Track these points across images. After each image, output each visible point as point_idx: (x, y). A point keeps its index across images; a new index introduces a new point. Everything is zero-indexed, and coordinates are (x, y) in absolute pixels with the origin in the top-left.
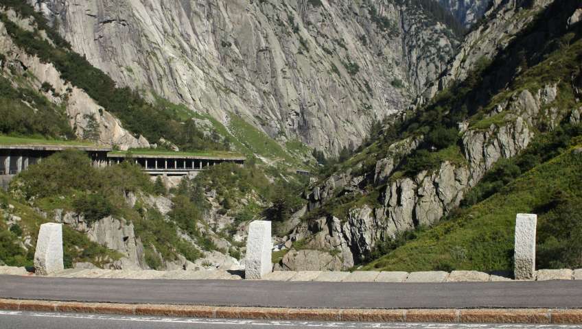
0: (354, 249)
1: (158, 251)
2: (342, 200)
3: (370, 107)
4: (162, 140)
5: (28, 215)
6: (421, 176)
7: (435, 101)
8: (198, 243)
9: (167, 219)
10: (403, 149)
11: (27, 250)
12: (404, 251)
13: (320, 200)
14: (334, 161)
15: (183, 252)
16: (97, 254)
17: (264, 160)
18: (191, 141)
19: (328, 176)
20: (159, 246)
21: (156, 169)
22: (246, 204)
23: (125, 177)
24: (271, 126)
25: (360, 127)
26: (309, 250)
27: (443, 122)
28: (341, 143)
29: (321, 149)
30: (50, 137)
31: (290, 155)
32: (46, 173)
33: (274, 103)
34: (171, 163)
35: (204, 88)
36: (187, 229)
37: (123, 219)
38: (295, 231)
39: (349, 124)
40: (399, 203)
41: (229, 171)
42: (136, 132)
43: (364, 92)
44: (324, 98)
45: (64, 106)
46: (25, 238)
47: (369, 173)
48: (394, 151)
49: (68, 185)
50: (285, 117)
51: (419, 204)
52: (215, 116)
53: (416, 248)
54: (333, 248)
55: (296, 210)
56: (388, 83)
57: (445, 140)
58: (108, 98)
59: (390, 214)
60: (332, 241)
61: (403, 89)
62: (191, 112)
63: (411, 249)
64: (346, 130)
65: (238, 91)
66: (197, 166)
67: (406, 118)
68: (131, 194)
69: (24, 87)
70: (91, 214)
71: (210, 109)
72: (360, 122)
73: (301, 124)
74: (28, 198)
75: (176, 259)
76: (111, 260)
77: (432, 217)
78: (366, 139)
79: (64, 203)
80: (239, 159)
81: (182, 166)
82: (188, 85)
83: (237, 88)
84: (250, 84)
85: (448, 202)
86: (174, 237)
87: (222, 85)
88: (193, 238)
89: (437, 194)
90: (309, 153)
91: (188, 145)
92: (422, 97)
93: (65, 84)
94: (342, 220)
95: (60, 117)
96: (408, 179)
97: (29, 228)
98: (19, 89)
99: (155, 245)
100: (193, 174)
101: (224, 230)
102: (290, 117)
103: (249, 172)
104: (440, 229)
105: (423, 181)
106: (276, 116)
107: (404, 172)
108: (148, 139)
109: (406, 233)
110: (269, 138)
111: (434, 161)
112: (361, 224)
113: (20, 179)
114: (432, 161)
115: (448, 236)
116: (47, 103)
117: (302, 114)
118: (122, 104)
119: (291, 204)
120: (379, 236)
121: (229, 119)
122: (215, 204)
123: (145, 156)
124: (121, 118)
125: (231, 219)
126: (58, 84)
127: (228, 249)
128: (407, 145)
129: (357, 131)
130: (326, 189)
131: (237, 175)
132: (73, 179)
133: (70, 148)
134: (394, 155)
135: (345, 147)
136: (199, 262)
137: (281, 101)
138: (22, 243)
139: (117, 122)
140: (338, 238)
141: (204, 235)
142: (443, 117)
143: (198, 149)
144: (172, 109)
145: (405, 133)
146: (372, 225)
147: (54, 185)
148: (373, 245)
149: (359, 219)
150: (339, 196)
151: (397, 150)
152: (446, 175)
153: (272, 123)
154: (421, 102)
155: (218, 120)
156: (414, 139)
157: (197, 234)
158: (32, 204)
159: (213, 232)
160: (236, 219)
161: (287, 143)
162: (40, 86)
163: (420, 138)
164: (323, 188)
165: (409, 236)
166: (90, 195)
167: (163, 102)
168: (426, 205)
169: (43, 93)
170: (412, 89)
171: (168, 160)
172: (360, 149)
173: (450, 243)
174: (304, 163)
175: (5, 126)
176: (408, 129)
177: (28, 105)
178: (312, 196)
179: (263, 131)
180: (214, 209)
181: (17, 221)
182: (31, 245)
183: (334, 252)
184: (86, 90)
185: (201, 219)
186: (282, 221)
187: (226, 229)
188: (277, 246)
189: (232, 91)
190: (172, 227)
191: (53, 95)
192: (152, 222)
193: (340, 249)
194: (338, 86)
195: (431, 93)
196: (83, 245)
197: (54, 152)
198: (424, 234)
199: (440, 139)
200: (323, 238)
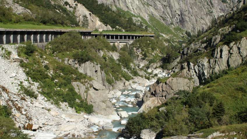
0: (199, 77)
1: (113, 76)
2: (196, 54)
3: (212, 12)
4: (117, 27)
5: (52, 61)
6: (232, 44)
7: (241, 9)
8: (131, 73)
9: (117, 62)
10: (225, 31)
11: (51, 76)
12: (222, 80)
13: (187, 54)
14: (195, 36)
15: (124, 77)
16: (82, 78)
17: (164, 35)
18: (130, 27)
19: (191, 43)
20: (113, 74)
21: (115, 39)
22: (154, 55)
23: (98, 43)
24: (167, 20)
25: (207, 21)
26: (179, 78)
27: (244, 19)
28: (198, 28)
29: (190, 31)
30: (65, 26)
31: (175, 33)
32: (61, 42)
33: (169, 10)
34: (121, 37)
35: (138, 3)
36: (126, 67)
37: (95, 62)
38: (175, 68)
39: (202, 20)
40: (221, 57)
41: (147, 40)
42: (106, 23)
43: (209, 5)
44: (191, 8)
45: (74, 12)
46: (50, 71)
47: (209, 42)
48: (221, 32)
49: (71, 47)
50: (173, 16)
51: (231, 57)
52: (143, 16)
53: (228, 79)
54: (190, 77)
55: (176, 58)
56: (220, 1)
57: (244, 27)
58: (94, 8)
59: (217, 62)
60: (189, 74)
61: (227, 4)
62: (132, 14)
63: (225, 79)
64: (201, 22)
65: (153, 5)
66: (133, 38)
67: (228, 17)
68: (101, 51)
69: (56, 4)
70: (81, 60)
71: (140, 13)
72: (207, 19)
73: (181, 20)
74: (53, 53)
75: (121, 80)
76: (88, 81)
77: (236, 64)
78: (209, 27)
79: (69, 55)
80: (151, 35)
81: (126, 38)
82: (131, 3)
83: (152, 4)
84: (158, 2)
85: (244, 57)
86: (120, 70)
87: (145, 2)
88: (128, 71)
89: (239, 53)
90: (184, 33)
91: (129, 29)
92: (235, 7)
93: (74, 2)
94: (194, 64)
95: (73, 17)
96: (226, 46)
97: (52, 66)
98: (54, 4)
99: (111, 73)
100: (131, 42)
101: (143, 67)
102: (176, 17)
103: (156, 41)
104: (239, 70)
105: (232, 47)
106: (170, 16)
107: (224, 42)
108: (111, 26)
109: (223, 71)
110: (166, 26)
111: (239, 37)
112: (203, 66)
113: (50, 44)
114: (237, 37)
115: (243, 73)
116: (67, 11)
117: (181, 15)
118: (99, 11)
119: (174, 55)
120: (211, 72)
121: (149, 17)
122: (141, 55)
123: (109, 34)
124: (99, 17)
125: (147, 62)
126: (72, 2)
127: (144, 75)
128: (227, 29)
129: (206, 23)
130: (190, 49)
131: (150, 42)
132: (73, 45)
133: (72, 30)
134: (221, 34)
135: (200, 30)
136: (131, 81)
137: (172, 10)
138: (49, 73)
139: (97, 19)
140: (192, 72)
141: (134, 69)
142: (244, 16)
143: (134, 31)
144: (124, 13)
145: (226, 24)
146: (208, 67)
147: (65, 47)
148: (208, 76)
149: (202, 64)
150: (195, 52)
151: (222, 32)
152: (244, 44)
153: (168, 19)
154: (235, 10)
155: (144, 18)
156: (230, 26)
157: (131, 69)
158: (55, 55)
159: (138, 68)
160: (149, 62)
161: (174, 28)
162: (64, 3)
163: (233, 26)
164: (188, 49)
165: (225, 72)
166: (80, 52)
167: (119, 10)
168: (234, 58)
169: (65, 6)
170: (232, 4)
171: (120, 35)
172: (207, 31)
173: (244, 77)
174: (181, 37)
175: (44, 21)
176: (228, 22)
177: (58, 11)
178: (183, 52)
179: (164, 23)
180: (140, 57)
181: (47, 63)
182: (53, 74)
183: (191, 79)
184: (84, 5)
185: (133, 62)
186: (169, 63)
187: (144, 66)
188: (167, 74)
189: (150, 5)
190: (119, 66)
191: (69, 7)
192: (110, 63)
193: (193, 77)
194: (197, 2)
195: (240, 6)
196: (76, 74)
197: (65, 32)
198: (232, 72)
199: (241, 27)
200: (185, 72)
